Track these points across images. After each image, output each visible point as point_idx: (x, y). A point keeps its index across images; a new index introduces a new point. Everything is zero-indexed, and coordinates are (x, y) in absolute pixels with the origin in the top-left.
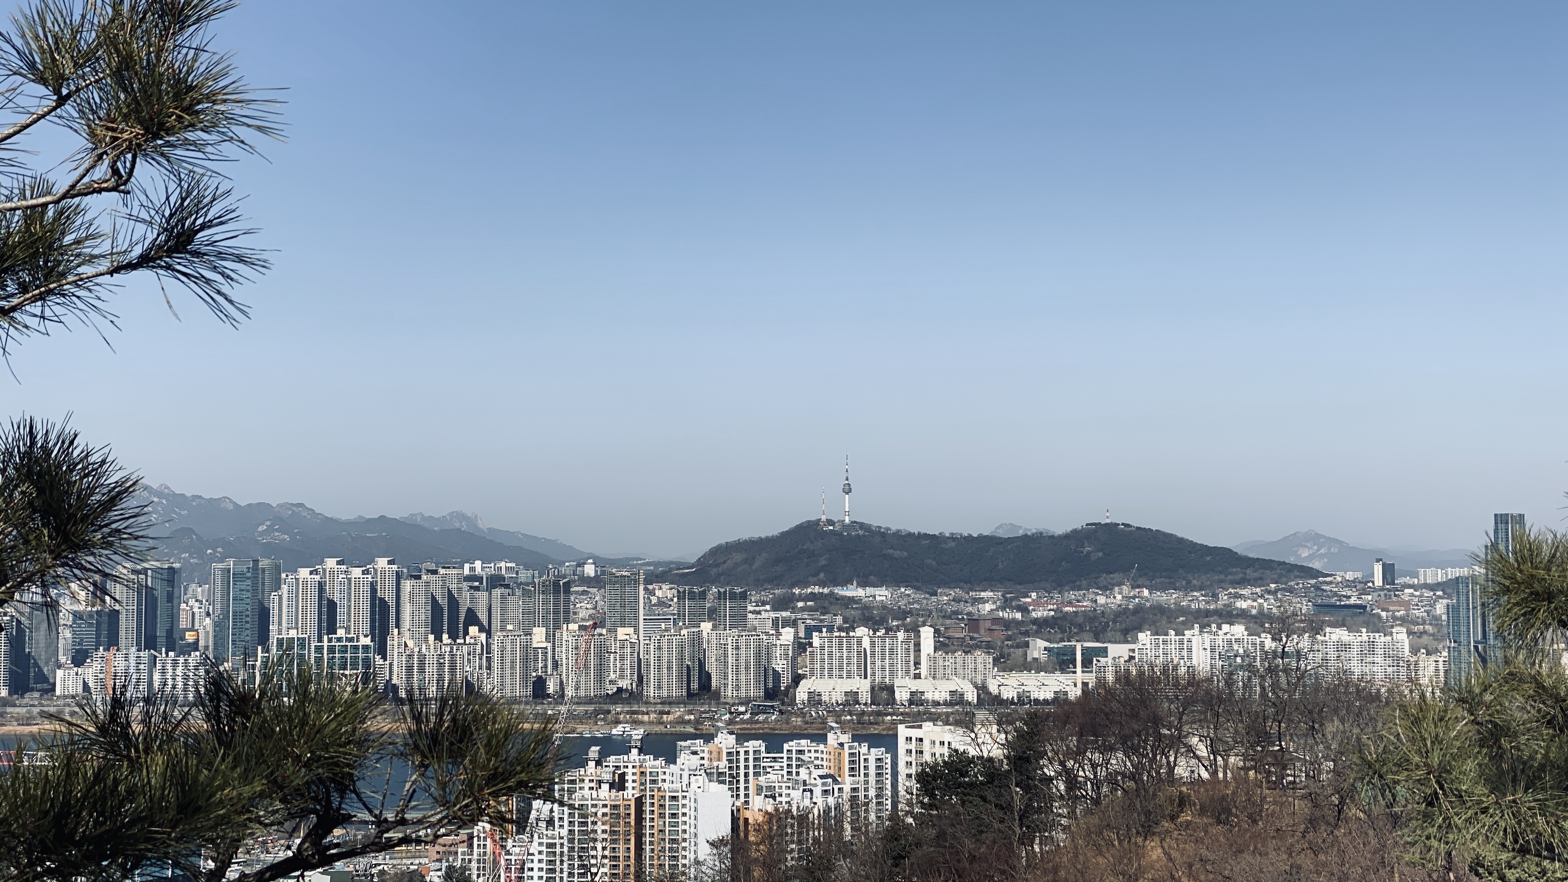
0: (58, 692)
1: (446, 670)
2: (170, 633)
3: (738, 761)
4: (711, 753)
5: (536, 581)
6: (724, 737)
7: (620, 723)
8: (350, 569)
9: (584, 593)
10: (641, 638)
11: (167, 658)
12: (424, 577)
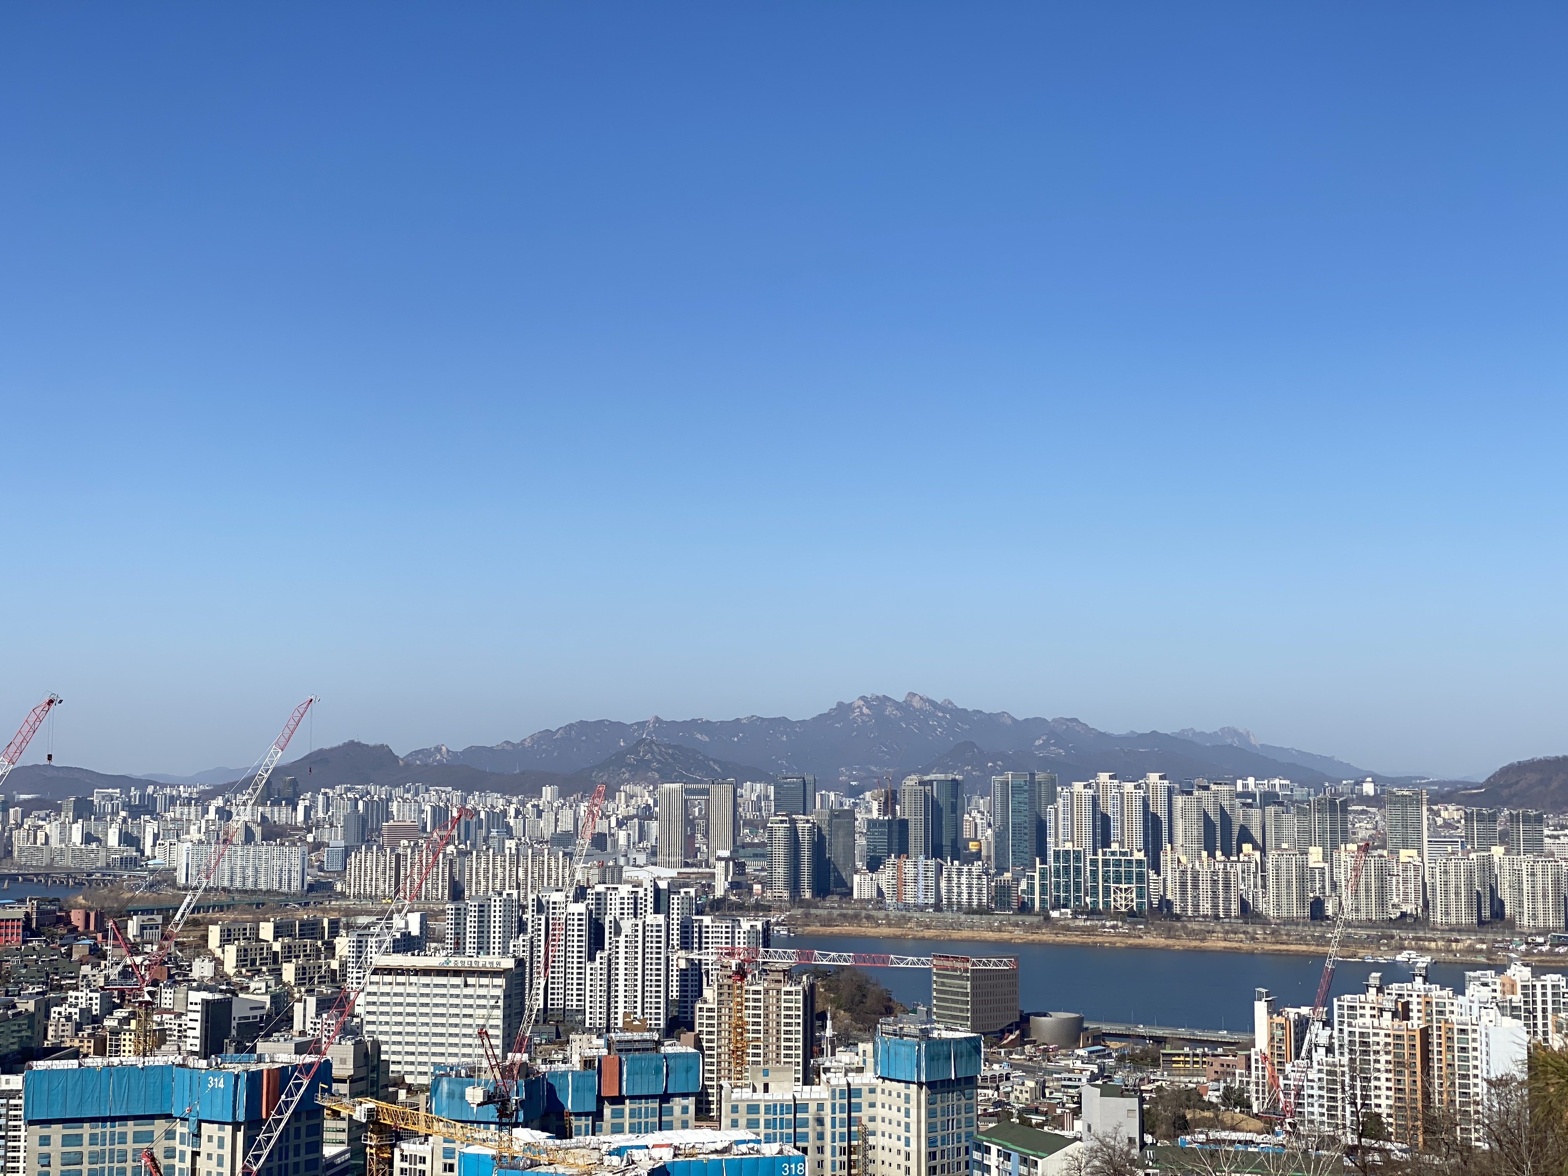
0: (855, 896)
1: (1221, 888)
2: (954, 842)
3: (1534, 995)
4: (1503, 985)
5: (1311, 799)
6: (1518, 969)
7: (1405, 949)
8: (1123, 783)
9: (1363, 812)
10: (1426, 861)
11: (952, 866)
12: (1196, 793)
